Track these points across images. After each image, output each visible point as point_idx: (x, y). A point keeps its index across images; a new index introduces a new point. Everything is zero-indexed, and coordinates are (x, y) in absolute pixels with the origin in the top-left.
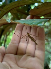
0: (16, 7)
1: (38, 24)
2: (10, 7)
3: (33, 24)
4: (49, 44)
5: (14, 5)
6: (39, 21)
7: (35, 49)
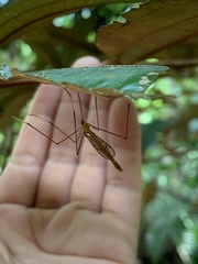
0: (40, 16)
1: (122, 86)
2: (16, 17)
3: (105, 84)
4: (179, 166)
5: (33, 9)
6: (131, 75)
7: (106, 182)
